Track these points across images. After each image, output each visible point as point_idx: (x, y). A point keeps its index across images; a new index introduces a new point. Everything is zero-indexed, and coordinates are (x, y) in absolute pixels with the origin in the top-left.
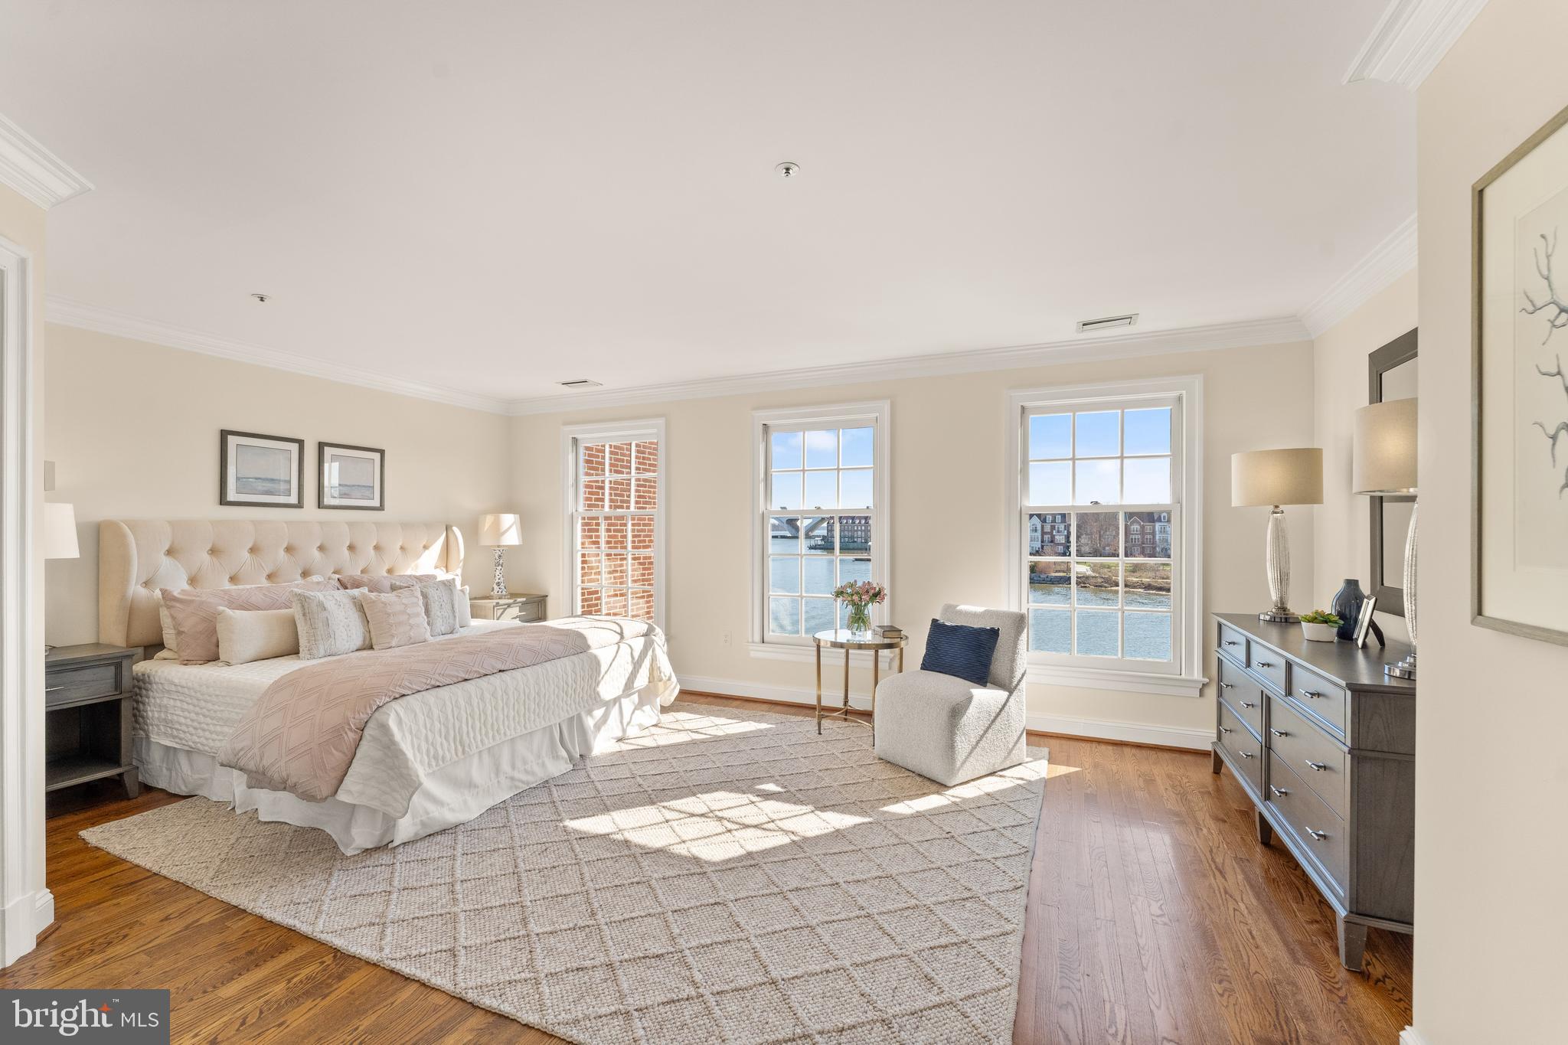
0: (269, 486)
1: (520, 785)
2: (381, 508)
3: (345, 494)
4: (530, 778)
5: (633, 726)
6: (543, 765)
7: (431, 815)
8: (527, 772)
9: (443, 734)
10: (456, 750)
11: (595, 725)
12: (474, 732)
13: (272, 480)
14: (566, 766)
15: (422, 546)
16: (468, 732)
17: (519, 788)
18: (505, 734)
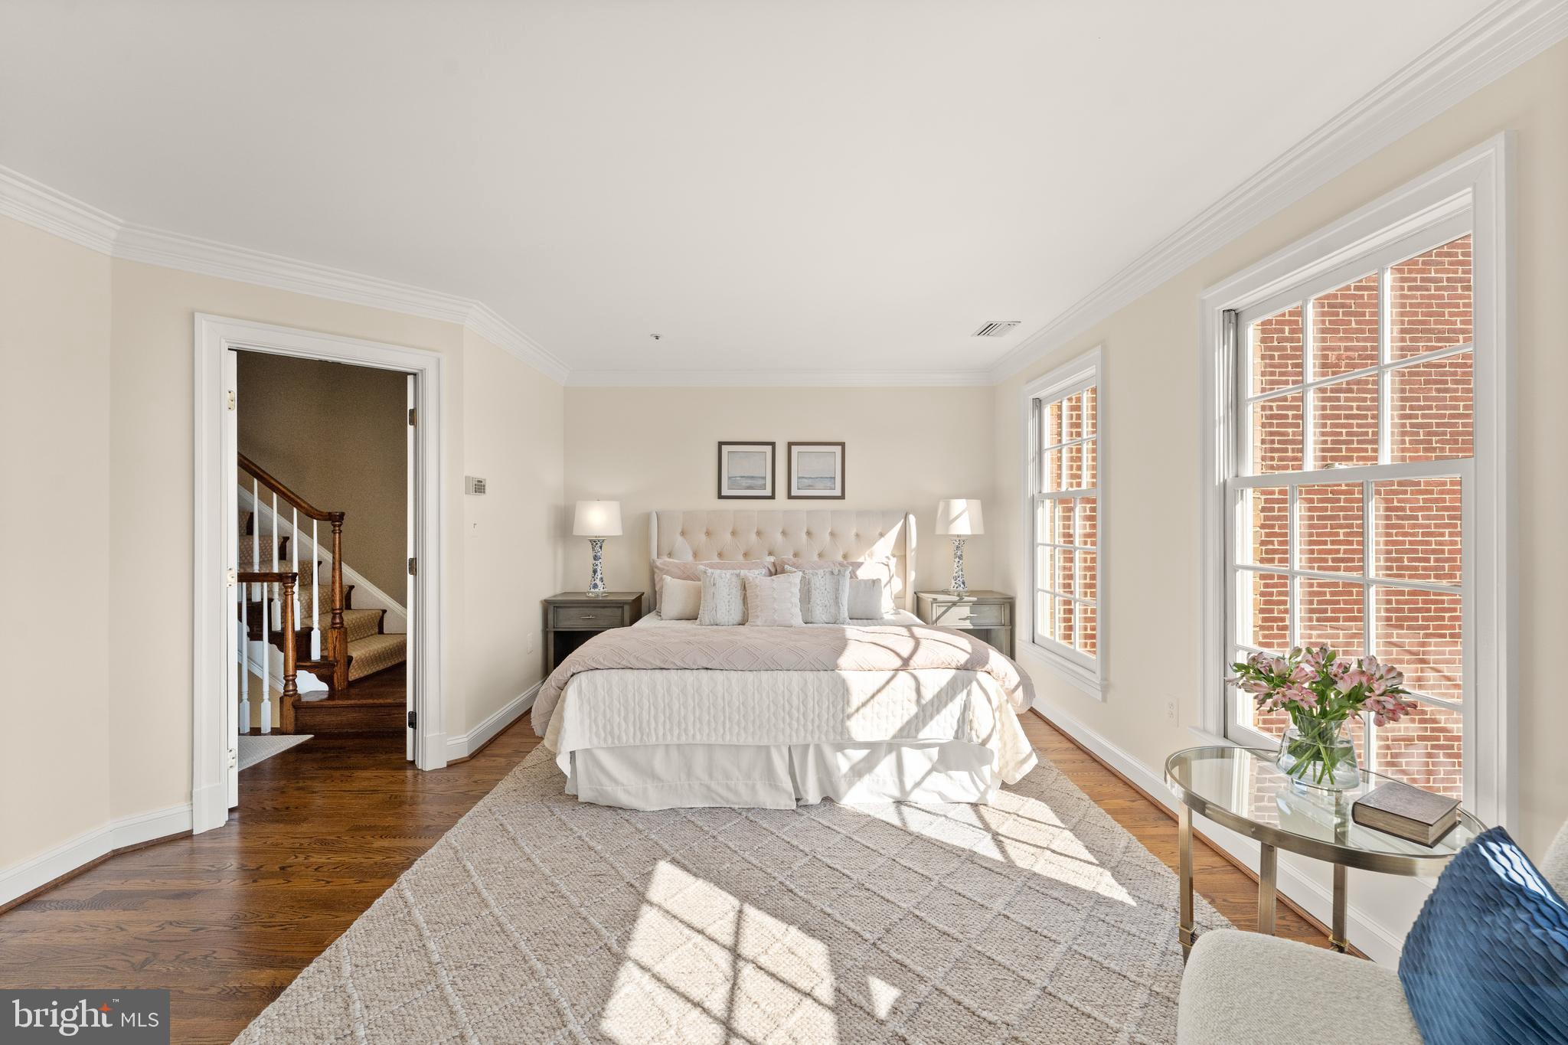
0: (750, 482)
1: (719, 799)
2: (842, 497)
3: (809, 486)
4: (731, 797)
5: (925, 790)
6: (753, 788)
7: (605, 788)
8: (728, 788)
9: (623, 714)
10: (634, 734)
11: (852, 768)
12: (656, 723)
13: (752, 478)
14: (789, 802)
15: (877, 533)
16: (649, 721)
17: (717, 802)
18: (694, 736)
